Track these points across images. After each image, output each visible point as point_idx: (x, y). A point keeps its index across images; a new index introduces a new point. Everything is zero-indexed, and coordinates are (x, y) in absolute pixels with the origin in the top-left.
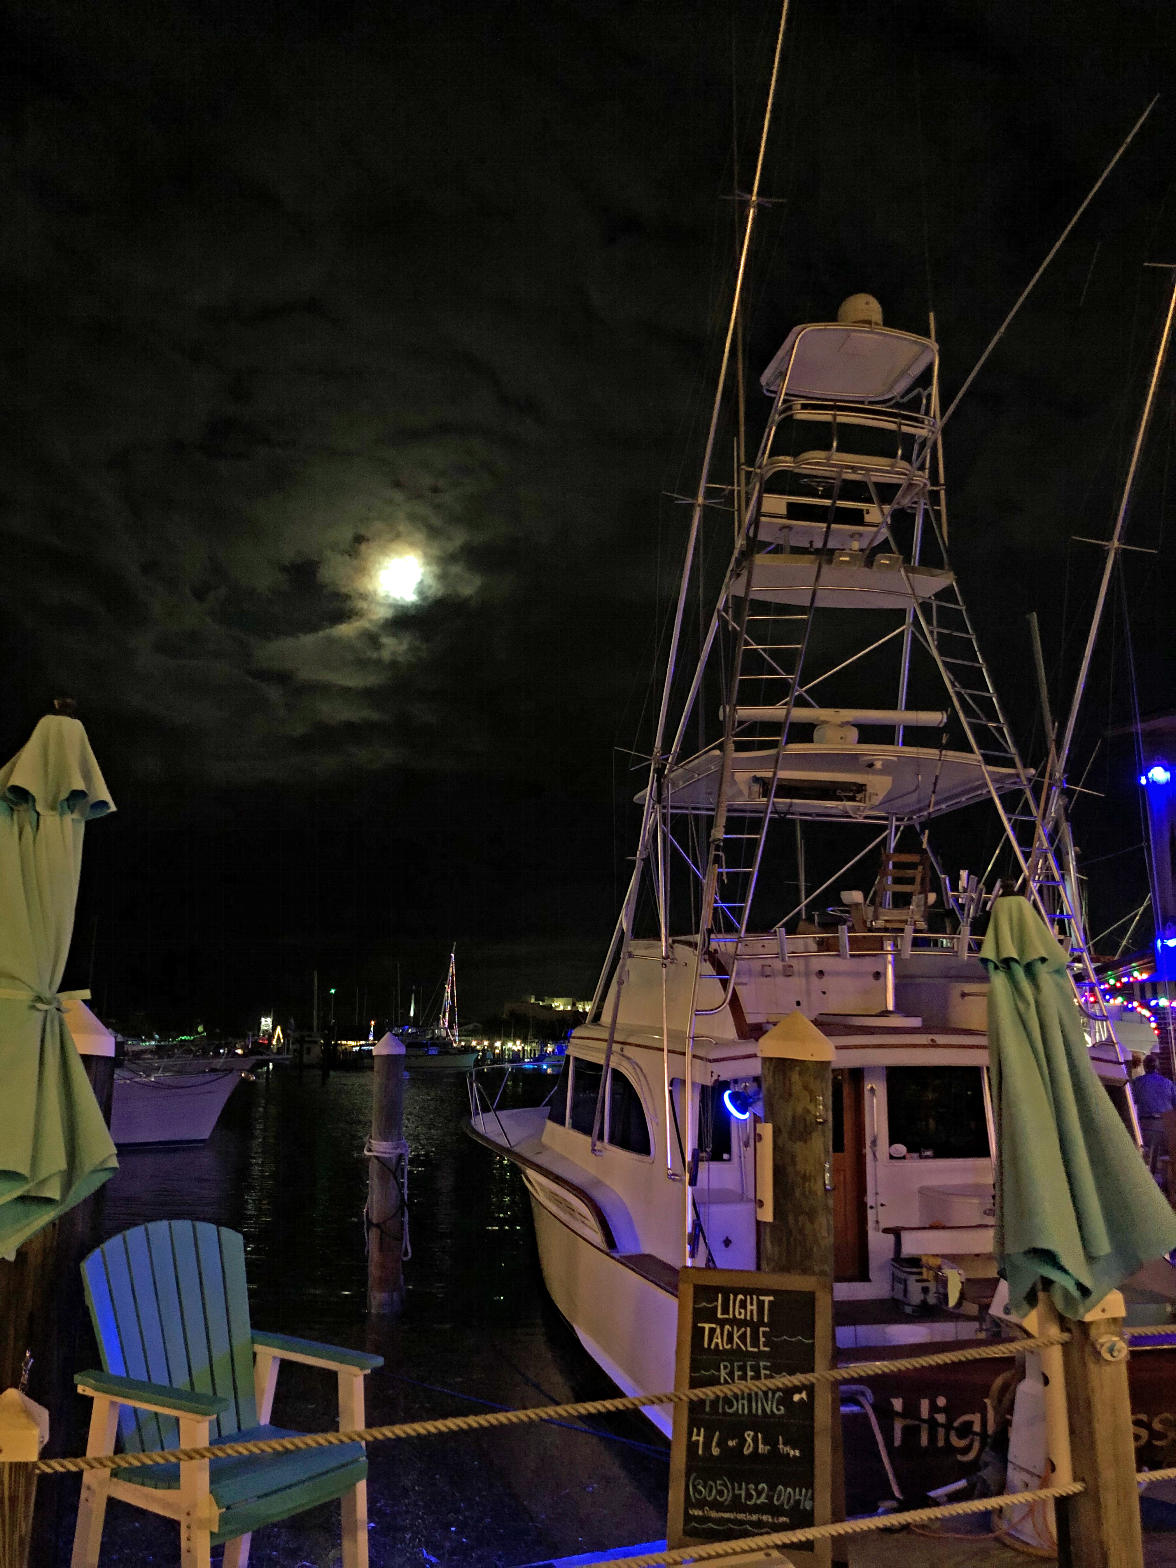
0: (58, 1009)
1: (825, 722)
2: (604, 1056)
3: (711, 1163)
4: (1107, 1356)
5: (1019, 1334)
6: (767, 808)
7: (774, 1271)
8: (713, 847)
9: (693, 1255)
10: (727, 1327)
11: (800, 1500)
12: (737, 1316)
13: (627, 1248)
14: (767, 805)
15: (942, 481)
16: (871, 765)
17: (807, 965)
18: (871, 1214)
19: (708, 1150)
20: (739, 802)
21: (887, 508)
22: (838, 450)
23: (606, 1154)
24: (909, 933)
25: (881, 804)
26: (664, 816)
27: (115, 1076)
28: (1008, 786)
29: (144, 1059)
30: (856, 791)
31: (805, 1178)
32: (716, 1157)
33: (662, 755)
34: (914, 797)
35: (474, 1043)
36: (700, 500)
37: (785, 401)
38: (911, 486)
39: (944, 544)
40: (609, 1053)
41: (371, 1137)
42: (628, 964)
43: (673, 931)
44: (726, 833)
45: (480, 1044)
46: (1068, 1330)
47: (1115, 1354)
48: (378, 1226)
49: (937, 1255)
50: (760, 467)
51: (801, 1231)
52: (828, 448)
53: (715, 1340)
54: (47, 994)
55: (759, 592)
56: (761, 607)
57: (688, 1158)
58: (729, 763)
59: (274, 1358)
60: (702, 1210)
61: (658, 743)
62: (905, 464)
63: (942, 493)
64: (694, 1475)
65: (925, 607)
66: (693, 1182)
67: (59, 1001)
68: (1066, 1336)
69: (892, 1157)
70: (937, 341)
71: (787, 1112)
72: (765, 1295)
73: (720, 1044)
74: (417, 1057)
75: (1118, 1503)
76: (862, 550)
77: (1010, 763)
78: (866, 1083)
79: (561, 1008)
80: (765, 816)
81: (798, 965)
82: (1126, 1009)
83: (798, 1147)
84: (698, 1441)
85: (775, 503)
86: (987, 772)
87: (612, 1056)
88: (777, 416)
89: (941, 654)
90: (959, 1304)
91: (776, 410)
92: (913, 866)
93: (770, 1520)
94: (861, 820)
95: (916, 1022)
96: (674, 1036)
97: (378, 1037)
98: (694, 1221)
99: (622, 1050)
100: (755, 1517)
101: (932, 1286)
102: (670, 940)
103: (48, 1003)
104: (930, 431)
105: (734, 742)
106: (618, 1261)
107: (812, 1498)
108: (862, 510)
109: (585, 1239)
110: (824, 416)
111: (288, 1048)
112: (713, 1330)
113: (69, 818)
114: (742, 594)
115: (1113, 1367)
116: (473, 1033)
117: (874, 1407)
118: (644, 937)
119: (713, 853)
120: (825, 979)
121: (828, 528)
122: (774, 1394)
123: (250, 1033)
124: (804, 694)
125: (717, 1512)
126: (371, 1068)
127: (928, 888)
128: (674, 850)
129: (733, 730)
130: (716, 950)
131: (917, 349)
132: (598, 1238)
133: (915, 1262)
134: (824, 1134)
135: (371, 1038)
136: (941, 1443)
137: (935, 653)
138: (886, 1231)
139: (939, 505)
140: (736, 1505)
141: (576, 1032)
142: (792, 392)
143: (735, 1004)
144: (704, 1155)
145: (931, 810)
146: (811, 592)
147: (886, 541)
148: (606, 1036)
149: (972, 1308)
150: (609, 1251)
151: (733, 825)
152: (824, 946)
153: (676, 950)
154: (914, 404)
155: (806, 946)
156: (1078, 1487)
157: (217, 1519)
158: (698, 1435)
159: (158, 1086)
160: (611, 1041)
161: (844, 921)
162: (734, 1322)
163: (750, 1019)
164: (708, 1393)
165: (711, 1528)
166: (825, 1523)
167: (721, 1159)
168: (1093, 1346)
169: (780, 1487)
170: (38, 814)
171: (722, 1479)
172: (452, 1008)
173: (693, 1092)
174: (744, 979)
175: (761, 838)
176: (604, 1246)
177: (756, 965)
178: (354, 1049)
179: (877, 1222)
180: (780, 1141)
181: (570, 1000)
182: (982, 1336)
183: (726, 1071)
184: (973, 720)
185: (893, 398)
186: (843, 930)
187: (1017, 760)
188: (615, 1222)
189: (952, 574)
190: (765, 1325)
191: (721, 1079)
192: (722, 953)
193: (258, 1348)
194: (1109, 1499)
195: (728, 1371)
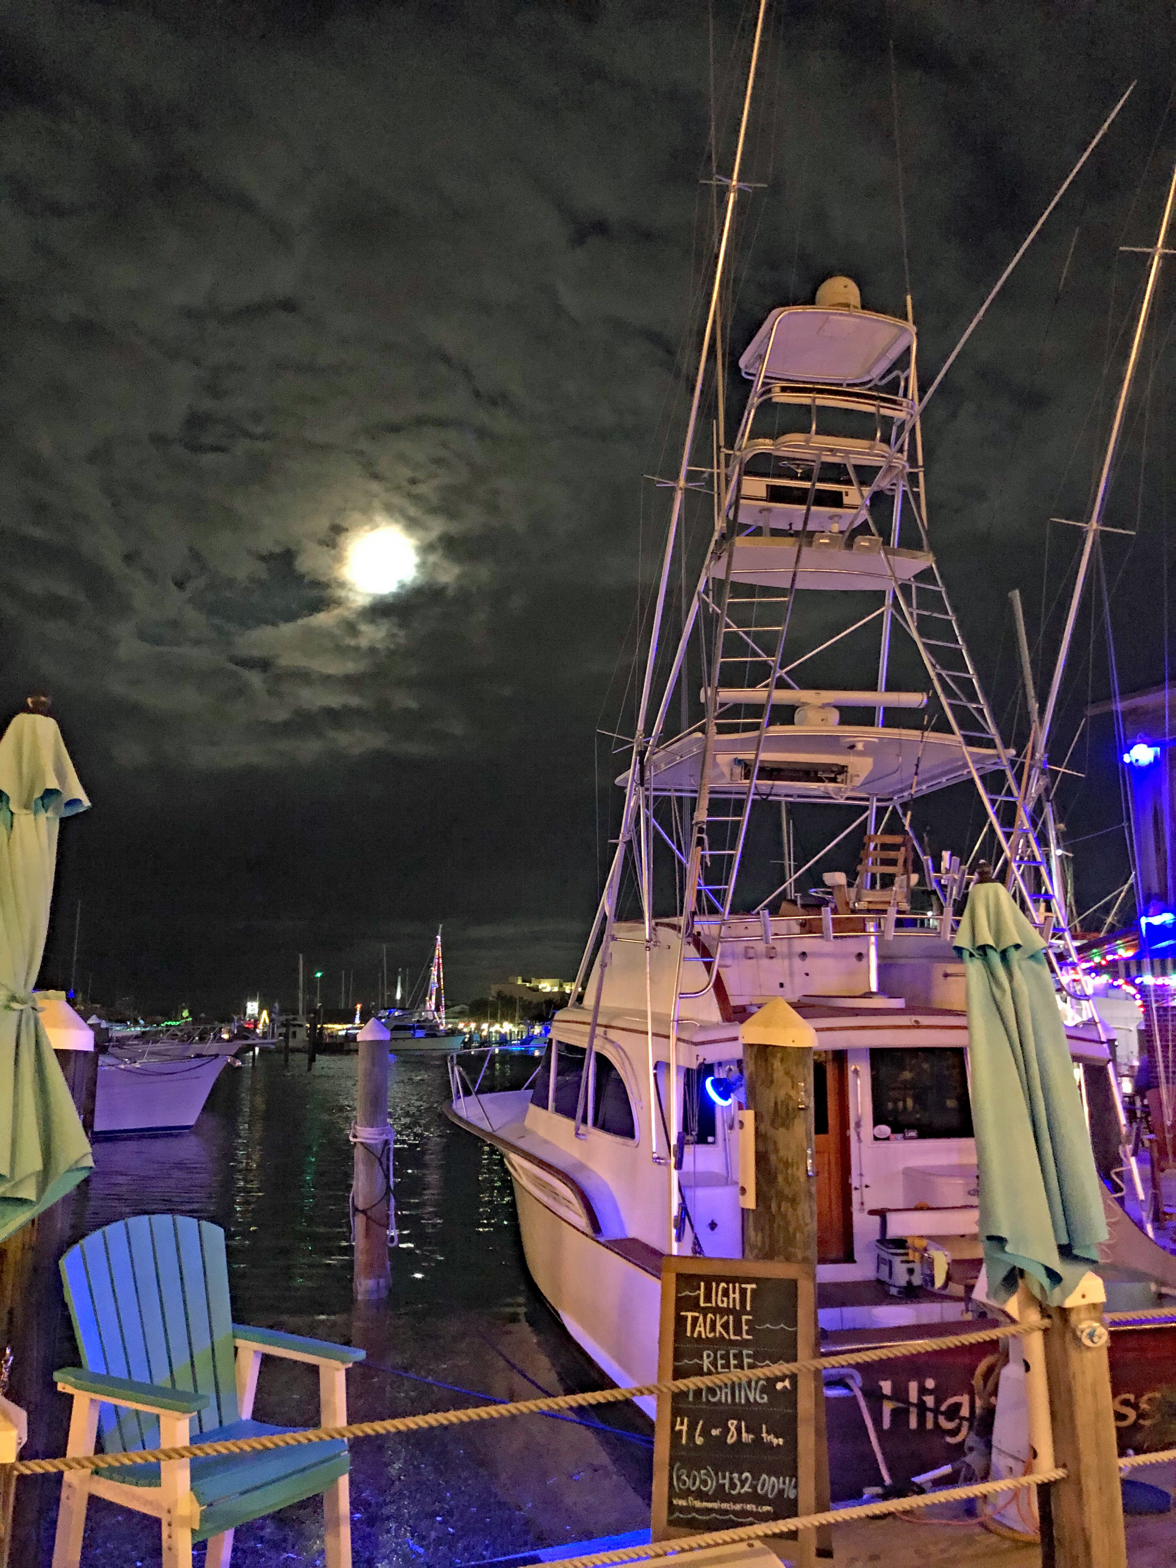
0: (34, 1009)
1: (805, 704)
2: (587, 1039)
3: (697, 1146)
4: (1088, 1342)
5: (1002, 1318)
6: (749, 790)
7: (757, 1258)
8: (696, 829)
9: (679, 1239)
10: (710, 1316)
11: (783, 1490)
12: (720, 1304)
13: (612, 1232)
14: (750, 788)
15: (921, 463)
16: (852, 747)
17: (790, 946)
18: (855, 1196)
19: (694, 1133)
20: (723, 784)
21: (867, 491)
22: (817, 433)
23: (589, 1137)
24: (892, 915)
25: (862, 785)
26: (647, 798)
27: (100, 1063)
28: (990, 767)
29: (129, 1045)
30: (837, 772)
31: (787, 1164)
32: (702, 1140)
33: (645, 738)
34: (896, 776)
35: (461, 1026)
36: (682, 483)
37: (764, 384)
38: (891, 468)
39: (923, 525)
40: (592, 1036)
41: (356, 1123)
42: (610, 947)
43: (657, 914)
44: (708, 816)
45: (467, 1027)
46: (1049, 1317)
47: (1095, 1339)
48: (364, 1212)
49: (922, 1236)
50: (739, 450)
51: (784, 1216)
52: (806, 430)
53: (697, 1329)
54: (21, 994)
55: (740, 575)
56: (740, 589)
57: (674, 1141)
58: (710, 745)
59: (255, 1352)
60: (688, 1193)
61: (640, 726)
62: (884, 446)
63: (921, 475)
64: (677, 1465)
65: (905, 589)
66: (679, 1165)
67: (34, 1000)
68: (1046, 1322)
69: (876, 1139)
70: (914, 323)
71: (768, 1097)
72: (748, 1283)
73: (703, 1027)
74: (404, 1039)
75: (1100, 1488)
76: (841, 532)
77: (991, 744)
78: (849, 1065)
79: (548, 990)
80: (748, 797)
81: (781, 947)
82: (1112, 986)
83: (780, 1134)
84: (681, 1431)
85: (756, 486)
86: (968, 752)
87: (595, 1040)
88: (756, 399)
89: (921, 634)
90: (945, 1286)
91: (755, 391)
92: (895, 847)
93: (754, 1510)
94: (842, 801)
95: (898, 1003)
96: (657, 1019)
97: (364, 1020)
98: (680, 1205)
99: (605, 1033)
100: (738, 1507)
101: (917, 1267)
102: (653, 922)
103: (24, 1002)
104: (908, 413)
105: (716, 724)
106: (604, 1245)
107: (796, 1487)
108: (840, 493)
109: (570, 1224)
110: (804, 399)
111: (273, 1033)
112: (695, 1320)
113: (43, 816)
114: (722, 576)
115: (1094, 1353)
116: (461, 1015)
117: (861, 1389)
118: (626, 920)
119: (696, 835)
120: (808, 960)
121: (808, 510)
122: (757, 1383)
123: (236, 1018)
124: (785, 676)
125: (702, 1501)
126: (357, 1051)
127: (910, 868)
128: (657, 834)
129: (715, 711)
130: (699, 933)
131: (895, 331)
132: (582, 1222)
133: (900, 1243)
134: (806, 1120)
135: (357, 1021)
136: (930, 1425)
137: (915, 635)
138: (872, 1212)
139: (918, 487)
140: (720, 1494)
141: (559, 1015)
142: (770, 375)
143: (719, 987)
144: (689, 1138)
145: (913, 791)
146: (792, 575)
147: (866, 522)
148: (589, 1019)
149: (957, 1289)
150: (594, 1235)
151: (715, 807)
152: (807, 927)
153: (659, 933)
154: (893, 388)
155: (789, 928)
156: (1060, 1473)
157: (198, 1517)
158: (682, 1424)
159: (143, 1073)
160: (595, 1025)
161: (826, 903)
162: (717, 1310)
163: (734, 1001)
164: (691, 1383)
165: (694, 1518)
166: (808, 1514)
167: (706, 1142)
168: (1074, 1332)
169: (764, 1476)
170: (12, 813)
171: (706, 1469)
172: (438, 990)
173: (677, 1074)
174: (728, 962)
175: (743, 820)
176: (589, 1230)
177: (740, 947)
178: (340, 1033)
179: (862, 1203)
180: (762, 1128)
181: (557, 981)
182: (969, 1317)
183: (711, 1054)
184: (953, 702)
185: (870, 381)
186: (826, 912)
187: (998, 741)
188: (599, 1206)
189: (931, 555)
190: (748, 1314)
191: (706, 1062)
192: (706, 936)
193: (240, 1342)
194: (1090, 1484)
195: (711, 1359)
